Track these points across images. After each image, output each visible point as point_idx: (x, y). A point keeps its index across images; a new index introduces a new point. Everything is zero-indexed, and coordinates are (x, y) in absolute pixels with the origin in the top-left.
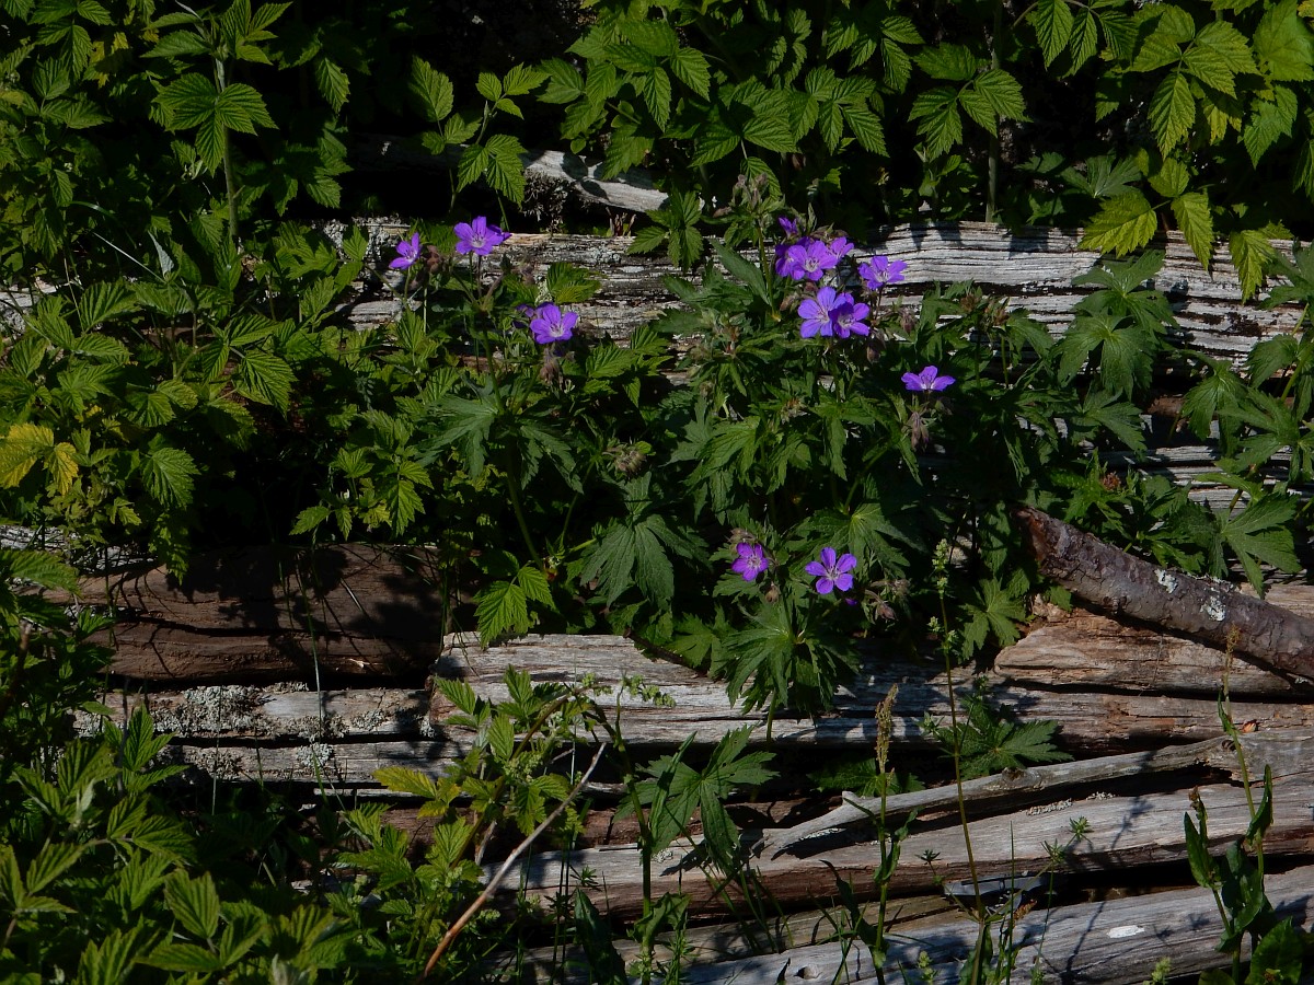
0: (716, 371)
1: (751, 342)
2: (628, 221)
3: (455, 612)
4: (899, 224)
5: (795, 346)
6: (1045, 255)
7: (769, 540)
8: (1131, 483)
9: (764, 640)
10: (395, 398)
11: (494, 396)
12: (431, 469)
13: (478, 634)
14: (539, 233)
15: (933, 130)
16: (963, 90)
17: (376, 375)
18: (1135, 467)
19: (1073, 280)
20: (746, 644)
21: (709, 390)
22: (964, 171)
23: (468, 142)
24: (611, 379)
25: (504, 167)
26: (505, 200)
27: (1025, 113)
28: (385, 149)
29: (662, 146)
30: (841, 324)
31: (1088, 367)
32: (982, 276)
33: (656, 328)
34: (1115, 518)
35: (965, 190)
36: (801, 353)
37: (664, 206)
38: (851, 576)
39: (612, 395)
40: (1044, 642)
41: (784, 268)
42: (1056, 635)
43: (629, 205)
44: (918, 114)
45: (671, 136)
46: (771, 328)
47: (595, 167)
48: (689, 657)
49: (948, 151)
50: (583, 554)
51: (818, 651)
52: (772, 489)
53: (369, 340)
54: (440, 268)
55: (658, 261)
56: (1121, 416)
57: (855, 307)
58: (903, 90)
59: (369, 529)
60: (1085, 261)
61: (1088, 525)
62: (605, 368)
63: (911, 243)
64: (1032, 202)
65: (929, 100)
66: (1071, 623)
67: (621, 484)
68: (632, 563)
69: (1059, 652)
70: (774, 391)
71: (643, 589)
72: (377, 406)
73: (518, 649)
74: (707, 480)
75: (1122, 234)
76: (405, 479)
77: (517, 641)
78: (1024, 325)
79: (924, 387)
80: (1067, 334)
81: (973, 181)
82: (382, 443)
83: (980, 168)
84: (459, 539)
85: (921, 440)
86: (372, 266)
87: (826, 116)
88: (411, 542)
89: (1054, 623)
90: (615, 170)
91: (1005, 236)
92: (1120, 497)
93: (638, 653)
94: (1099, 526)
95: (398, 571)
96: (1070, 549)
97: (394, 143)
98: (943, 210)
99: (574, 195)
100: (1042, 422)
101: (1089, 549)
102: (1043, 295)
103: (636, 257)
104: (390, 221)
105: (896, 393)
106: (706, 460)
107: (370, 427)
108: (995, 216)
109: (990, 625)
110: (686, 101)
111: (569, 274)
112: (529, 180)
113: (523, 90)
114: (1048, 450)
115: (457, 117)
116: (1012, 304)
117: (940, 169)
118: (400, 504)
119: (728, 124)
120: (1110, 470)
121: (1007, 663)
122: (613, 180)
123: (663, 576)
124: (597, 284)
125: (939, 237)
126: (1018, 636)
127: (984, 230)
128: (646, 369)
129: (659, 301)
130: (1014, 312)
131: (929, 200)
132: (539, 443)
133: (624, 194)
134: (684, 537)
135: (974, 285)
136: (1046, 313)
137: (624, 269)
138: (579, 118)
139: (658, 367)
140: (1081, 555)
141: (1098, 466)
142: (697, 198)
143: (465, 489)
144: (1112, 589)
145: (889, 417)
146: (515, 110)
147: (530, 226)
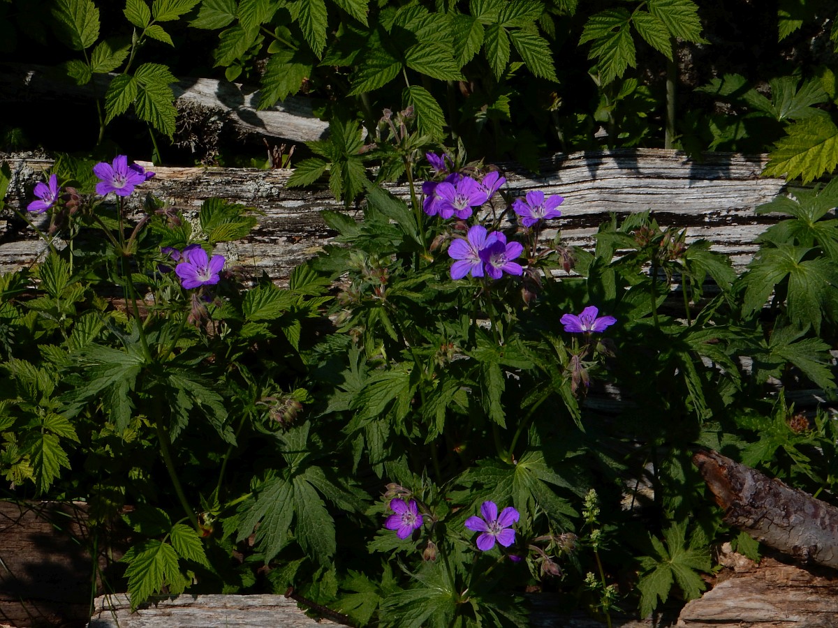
0: (367, 315)
1: (402, 284)
2: (287, 152)
3: (106, 572)
4: (573, 152)
5: (448, 288)
6: (727, 183)
7: (427, 494)
8: (820, 424)
9: (426, 599)
10: (39, 347)
11: (141, 344)
12: (77, 421)
13: (129, 595)
14: (193, 165)
15: (606, 54)
16: (636, 12)
17: (19, 322)
18: (825, 407)
19: (758, 208)
20: (406, 605)
21: (360, 336)
22: (642, 94)
23: (116, 71)
24: (270, 321)
25: (153, 97)
26: (155, 131)
27: (702, 35)
28: (28, 79)
29: (320, 73)
30: (493, 263)
31: (774, 301)
32: (661, 207)
33: (316, 266)
34: (804, 462)
35: (643, 115)
36: (456, 295)
37: (325, 135)
38: (513, 531)
39: (271, 339)
40: (731, 594)
41: (433, 207)
42: (744, 587)
43: (289, 135)
44: (589, 38)
45: (330, 63)
46: (424, 270)
47: (251, 95)
48: (355, 616)
49: (621, 76)
50: (238, 509)
51: (483, 611)
52: (431, 438)
53: (12, 283)
54: (80, 210)
55: (319, 194)
56: (810, 352)
57: (508, 246)
58: (573, 13)
59: (12, 486)
60: (770, 188)
61: (774, 471)
62: (263, 310)
63: (585, 172)
64: (713, 127)
65: (601, 22)
66: (759, 573)
67: (279, 434)
68: (290, 518)
69: (748, 605)
70: (427, 334)
71: (303, 545)
72: (19, 354)
73: (174, 611)
74: (363, 431)
75: (808, 160)
76: (51, 433)
77: (169, 602)
78: (705, 257)
79: (584, 328)
80: (751, 267)
81: (651, 105)
82: (25, 395)
83: (658, 90)
84: (110, 494)
85: (581, 385)
86: (16, 203)
87: (492, 41)
88: (59, 498)
89: (741, 574)
90: (272, 99)
91: (684, 163)
92: (809, 439)
93: (301, 612)
94: (788, 471)
95: (46, 529)
96: (756, 495)
97: (38, 73)
98: (620, 136)
99: (230, 124)
100: (724, 360)
101: (776, 495)
102: (726, 224)
103: (296, 190)
104: (34, 155)
105: (556, 336)
106: (361, 409)
107: (12, 377)
108: (676, 141)
109: (674, 577)
110: (345, 28)
111: (224, 210)
112: (182, 110)
113: (173, 15)
114: (732, 390)
115: (104, 46)
116: (691, 234)
117: (616, 92)
118: (45, 459)
119: (388, 50)
120: (797, 411)
121: (693, 617)
122: (270, 109)
123: (324, 531)
124: (254, 221)
125: (615, 165)
126: (704, 588)
127: (663, 157)
128: (307, 310)
129: (321, 237)
130: (696, 244)
131: (605, 125)
132: (188, 393)
133: (281, 123)
134: (346, 490)
135: (652, 215)
136: (730, 244)
137: (284, 204)
138: (233, 45)
139: (320, 307)
140: (768, 502)
141: (784, 407)
142: (360, 128)
143: (113, 440)
144: (802, 537)
145: (548, 360)
146: (165, 37)
147: (183, 159)
